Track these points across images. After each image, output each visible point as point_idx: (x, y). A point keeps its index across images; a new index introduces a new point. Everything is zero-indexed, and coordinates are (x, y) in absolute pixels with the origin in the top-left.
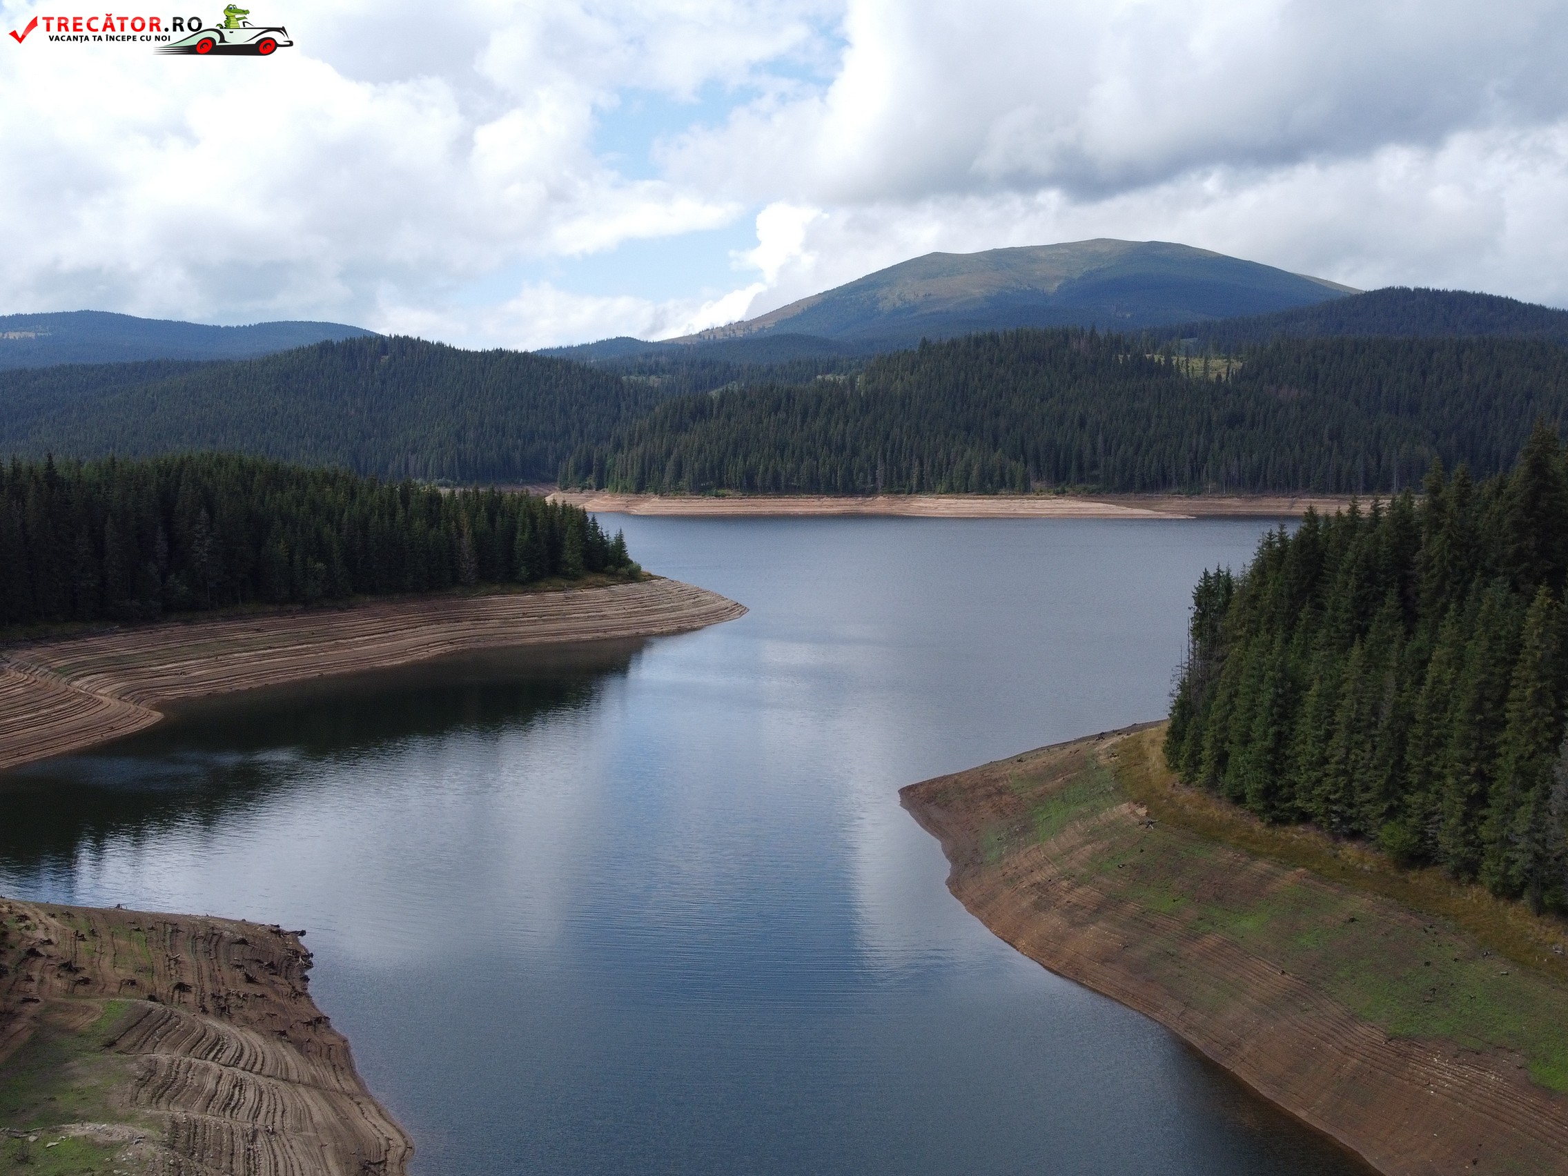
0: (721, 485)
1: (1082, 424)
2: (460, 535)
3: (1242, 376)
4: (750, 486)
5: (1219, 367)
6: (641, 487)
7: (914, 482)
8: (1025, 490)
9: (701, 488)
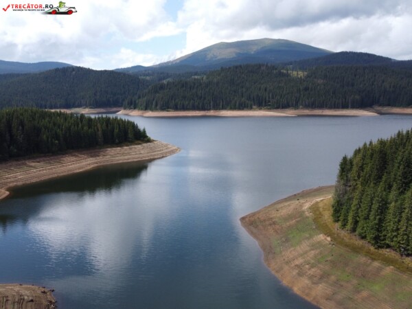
0: (168, 108)
1: (266, 90)
2: (98, 130)
3: (308, 76)
4: (176, 108)
5: (301, 74)
6: (146, 108)
7: (221, 107)
8: (251, 108)
9: (163, 109)
